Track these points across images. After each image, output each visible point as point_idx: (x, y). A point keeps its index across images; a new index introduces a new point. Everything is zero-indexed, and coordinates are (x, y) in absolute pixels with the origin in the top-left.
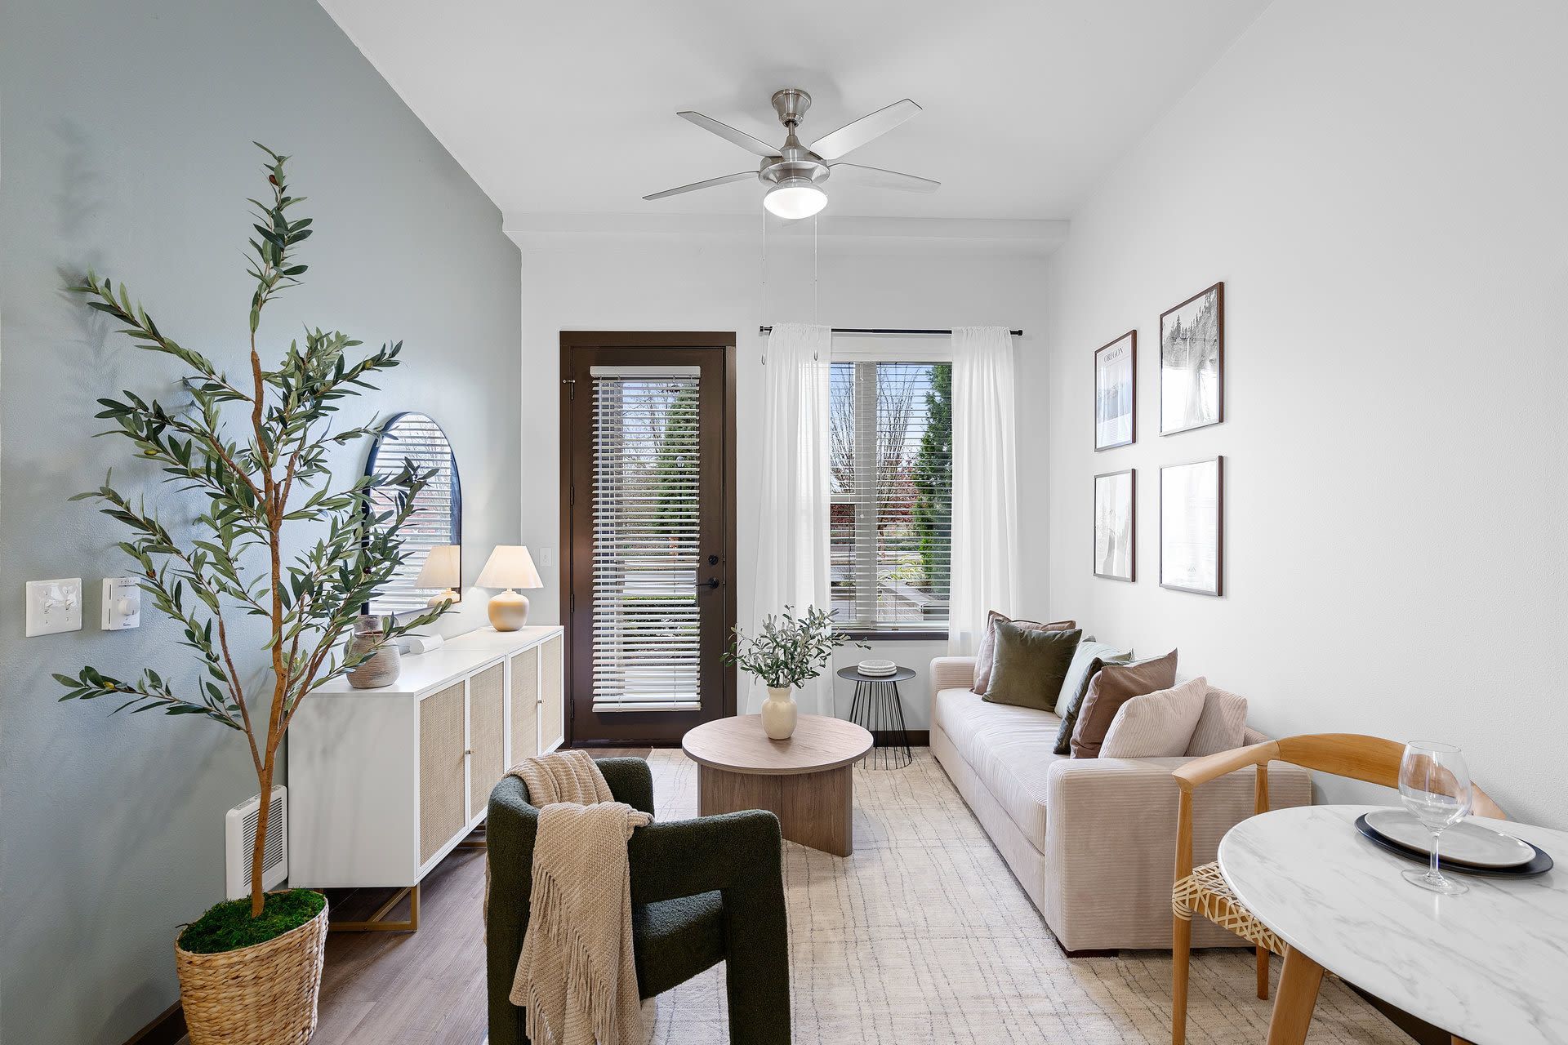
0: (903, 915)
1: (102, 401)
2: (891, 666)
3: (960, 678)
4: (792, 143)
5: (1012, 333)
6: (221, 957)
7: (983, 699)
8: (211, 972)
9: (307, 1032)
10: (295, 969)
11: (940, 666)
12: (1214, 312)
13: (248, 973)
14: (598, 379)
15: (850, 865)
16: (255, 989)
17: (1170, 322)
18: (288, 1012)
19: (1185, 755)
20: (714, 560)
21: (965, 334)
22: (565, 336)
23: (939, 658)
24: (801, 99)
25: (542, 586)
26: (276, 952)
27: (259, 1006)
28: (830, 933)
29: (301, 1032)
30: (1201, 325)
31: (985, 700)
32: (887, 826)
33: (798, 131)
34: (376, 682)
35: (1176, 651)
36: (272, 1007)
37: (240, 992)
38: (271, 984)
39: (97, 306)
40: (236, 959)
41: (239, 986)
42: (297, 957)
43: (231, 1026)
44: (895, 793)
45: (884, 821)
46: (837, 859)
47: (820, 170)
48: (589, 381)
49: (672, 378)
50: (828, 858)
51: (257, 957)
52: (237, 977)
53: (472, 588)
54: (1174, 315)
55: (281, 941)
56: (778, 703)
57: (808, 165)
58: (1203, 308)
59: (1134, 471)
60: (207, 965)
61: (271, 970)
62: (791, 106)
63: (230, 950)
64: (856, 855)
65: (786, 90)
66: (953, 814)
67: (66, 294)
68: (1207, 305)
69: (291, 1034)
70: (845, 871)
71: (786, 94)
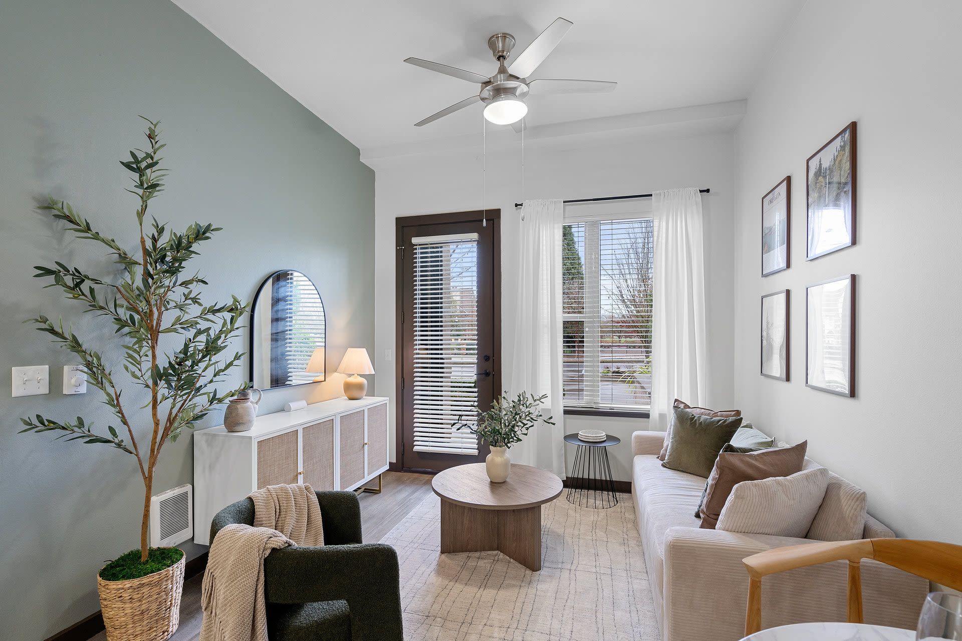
0: (556, 625)
1: (36, 268)
2: (602, 435)
3: (651, 447)
4: (502, 70)
5: (701, 191)
6: (113, 584)
7: (662, 465)
8: (108, 591)
9: (166, 634)
10: (155, 597)
11: (637, 437)
12: (848, 149)
13: (126, 595)
14: (417, 245)
15: (536, 579)
16: (131, 605)
17: (814, 164)
18: (150, 621)
19: (806, 537)
20: (487, 358)
21: (662, 196)
22: (398, 220)
23: (639, 432)
24: (507, 39)
25: (374, 373)
26: (142, 585)
27: (133, 615)
28: (496, 629)
29: (162, 634)
30: (837, 162)
31: (663, 466)
32: (576, 552)
33: (506, 63)
34: (237, 428)
35: (806, 442)
36: (141, 617)
37: (123, 606)
38: (140, 603)
39: (57, 216)
40: (120, 586)
41: (121, 601)
42: (156, 590)
43: (119, 624)
44: (594, 526)
45: (576, 548)
46: (528, 572)
47: (523, 88)
48: (412, 247)
49: (460, 242)
50: (522, 570)
51: (131, 587)
52: (121, 597)
53: (336, 373)
54: (816, 158)
55: (145, 580)
56: (495, 457)
57: (512, 84)
58: (838, 147)
59: (788, 292)
60: (107, 587)
61: (139, 596)
62: (500, 45)
63: (118, 580)
64: (543, 572)
65: (496, 35)
66: (630, 549)
67: (39, 211)
68: (842, 144)
69: (155, 634)
70: (530, 583)
71: (496, 37)
